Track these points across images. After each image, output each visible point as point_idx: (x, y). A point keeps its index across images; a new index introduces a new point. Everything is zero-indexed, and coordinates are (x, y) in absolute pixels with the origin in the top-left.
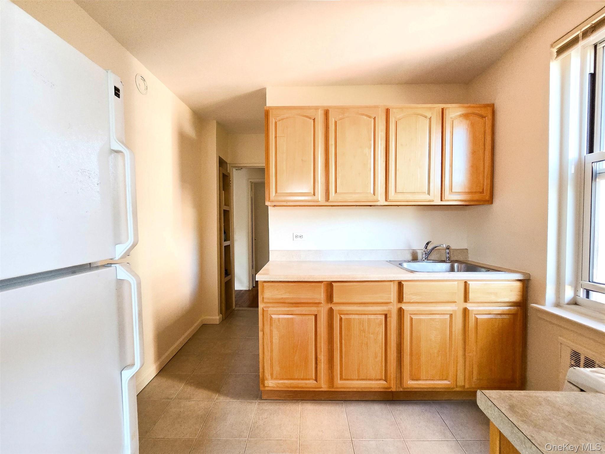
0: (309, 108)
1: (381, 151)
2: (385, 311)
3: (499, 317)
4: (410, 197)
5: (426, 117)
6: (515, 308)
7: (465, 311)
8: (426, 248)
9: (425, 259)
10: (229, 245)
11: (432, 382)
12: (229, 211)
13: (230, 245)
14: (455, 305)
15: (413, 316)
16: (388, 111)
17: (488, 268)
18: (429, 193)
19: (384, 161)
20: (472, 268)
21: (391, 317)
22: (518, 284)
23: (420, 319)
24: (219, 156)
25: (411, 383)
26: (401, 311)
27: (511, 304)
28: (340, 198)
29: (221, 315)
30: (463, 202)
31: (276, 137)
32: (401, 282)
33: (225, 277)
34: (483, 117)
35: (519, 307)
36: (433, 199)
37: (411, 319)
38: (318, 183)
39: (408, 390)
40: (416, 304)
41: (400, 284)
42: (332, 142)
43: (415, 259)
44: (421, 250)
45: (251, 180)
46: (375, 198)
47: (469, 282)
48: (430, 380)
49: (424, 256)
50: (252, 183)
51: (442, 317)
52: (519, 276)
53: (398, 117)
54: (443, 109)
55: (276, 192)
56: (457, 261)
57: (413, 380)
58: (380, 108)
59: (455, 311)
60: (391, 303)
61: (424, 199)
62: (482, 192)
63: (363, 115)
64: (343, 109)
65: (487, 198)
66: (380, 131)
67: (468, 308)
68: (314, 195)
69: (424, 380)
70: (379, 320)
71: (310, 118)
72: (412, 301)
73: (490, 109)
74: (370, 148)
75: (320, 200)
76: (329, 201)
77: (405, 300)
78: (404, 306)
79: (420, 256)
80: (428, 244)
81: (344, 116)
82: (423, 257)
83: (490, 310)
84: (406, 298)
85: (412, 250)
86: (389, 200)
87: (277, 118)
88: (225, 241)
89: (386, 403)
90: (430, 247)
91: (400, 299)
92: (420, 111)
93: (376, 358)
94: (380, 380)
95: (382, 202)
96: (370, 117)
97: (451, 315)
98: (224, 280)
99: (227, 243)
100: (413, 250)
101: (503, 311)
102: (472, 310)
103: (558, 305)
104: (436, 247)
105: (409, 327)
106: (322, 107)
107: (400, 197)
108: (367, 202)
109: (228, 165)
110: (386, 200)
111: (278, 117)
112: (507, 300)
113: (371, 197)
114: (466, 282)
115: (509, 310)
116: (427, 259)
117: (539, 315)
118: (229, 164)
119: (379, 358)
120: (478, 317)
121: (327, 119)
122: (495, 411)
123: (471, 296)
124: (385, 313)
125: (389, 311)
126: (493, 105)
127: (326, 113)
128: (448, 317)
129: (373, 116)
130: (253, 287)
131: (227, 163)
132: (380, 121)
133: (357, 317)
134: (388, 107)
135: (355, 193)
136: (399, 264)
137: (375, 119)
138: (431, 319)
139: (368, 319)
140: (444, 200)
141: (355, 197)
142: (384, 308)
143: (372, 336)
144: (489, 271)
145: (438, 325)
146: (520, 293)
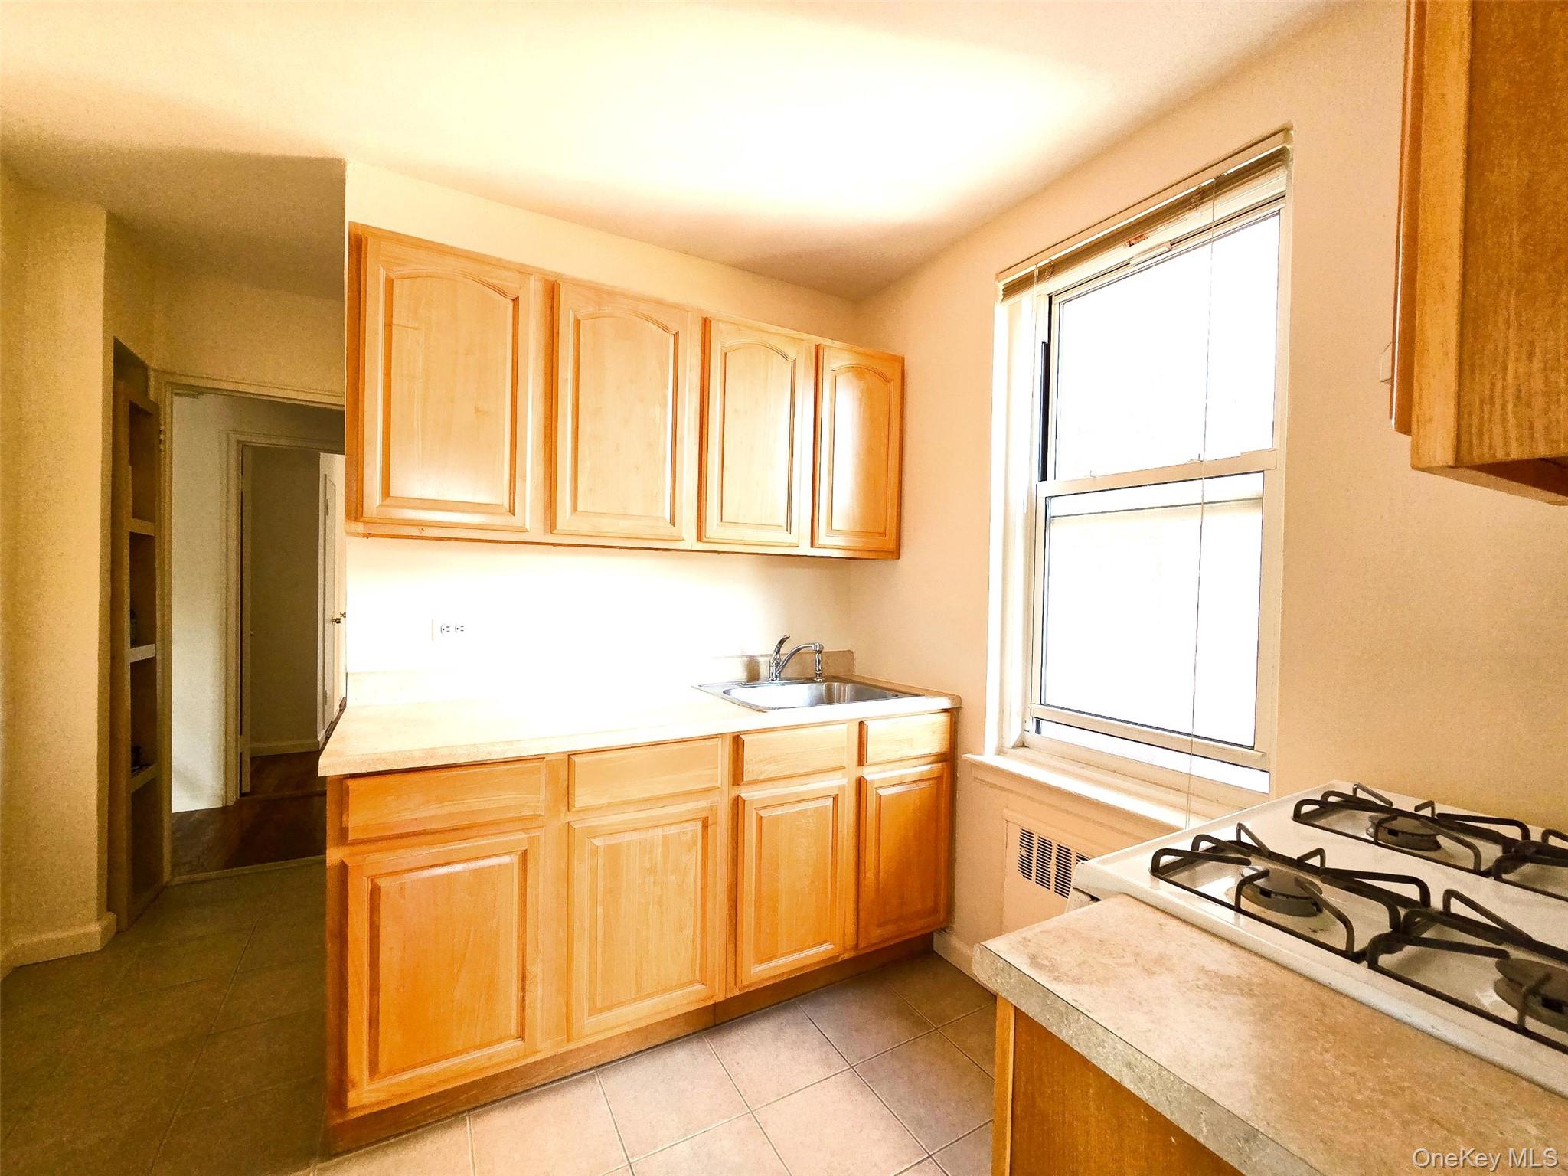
0: (499, 264)
1: (689, 418)
2: (703, 809)
3: (914, 787)
4: (750, 535)
5: (786, 357)
6: (940, 764)
7: (860, 784)
8: (778, 652)
9: (776, 676)
10: (152, 661)
11: (801, 955)
12: (154, 537)
13: (155, 657)
14: (843, 774)
15: (762, 813)
16: (706, 323)
17: (896, 691)
18: (789, 530)
19: (695, 444)
20: (867, 691)
21: (716, 823)
22: (943, 718)
23: (778, 817)
24: (116, 341)
25: (757, 970)
26: (737, 803)
27: (932, 758)
28: (584, 525)
29: (112, 916)
30: (851, 552)
31: (389, 325)
32: (738, 736)
33: (133, 776)
34: (887, 381)
35: (944, 763)
36: (797, 542)
37: (760, 819)
38: (525, 481)
39: (751, 989)
40: (769, 784)
41: (737, 741)
42: (566, 373)
43: (753, 677)
44: (767, 655)
45: (243, 438)
46: (673, 531)
47: (867, 723)
48: (796, 951)
49: (773, 669)
50: (243, 446)
51: (820, 804)
52: (946, 703)
53: (728, 344)
54: (817, 347)
55: (386, 492)
56: (836, 678)
57: (762, 961)
58: (688, 311)
59: (842, 788)
60: (716, 788)
61: (779, 541)
62: (883, 534)
63: (648, 319)
64: (600, 294)
65: (892, 546)
66: (688, 369)
67: (868, 778)
68: (512, 511)
69: (784, 955)
70: (690, 834)
71: (503, 294)
72: (761, 777)
73: (897, 367)
74: (665, 406)
75: (528, 527)
76: (555, 532)
77: (748, 777)
78: (745, 793)
79: (764, 671)
80: (782, 642)
81: (599, 310)
82: (771, 671)
83: (901, 776)
84: (750, 770)
85: (747, 656)
86: (705, 540)
87: (395, 269)
88: (135, 643)
89: (700, 1037)
90: (786, 650)
91: (737, 776)
92: (774, 342)
93: (681, 929)
94: (691, 983)
95: (690, 542)
96: (666, 329)
97: (836, 798)
98: (126, 786)
99: (143, 653)
100: (750, 656)
101: (922, 773)
102: (873, 781)
103: (1000, 751)
104: (799, 650)
105: (754, 841)
106: (541, 273)
107: (731, 534)
108: (654, 542)
109: (152, 374)
110: (699, 539)
111: (398, 265)
112: (928, 751)
113: (665, 529)
114: (861, 723)
115: (930, 771)
116: (779, 677)
117: (976, 773)
118: (155, 370)
119: (688, 931)
120: (882, 792)
121: (552, 307)
122: (1012, 975)
123: (872, 750)
124: (704, 814)
125: (711, 808)
126: (903, 358)
127: (552, 292)
128: (829, 802)
129: (674, 328)
130: (242, 795)
131: (144, 368)
132: (688, 344)
133: (635, 836)
134: (709, 316)
135: (624, 516)
136: (724, 692)
137: (676, 335)
138: (798, 813)
139: (665, 838)
140: (817, 546)
141: (624, 526)
142: (702, 804)
143: (673, 878)
144: (897, 696)
145: (812, 824)
146: (945, 735)
